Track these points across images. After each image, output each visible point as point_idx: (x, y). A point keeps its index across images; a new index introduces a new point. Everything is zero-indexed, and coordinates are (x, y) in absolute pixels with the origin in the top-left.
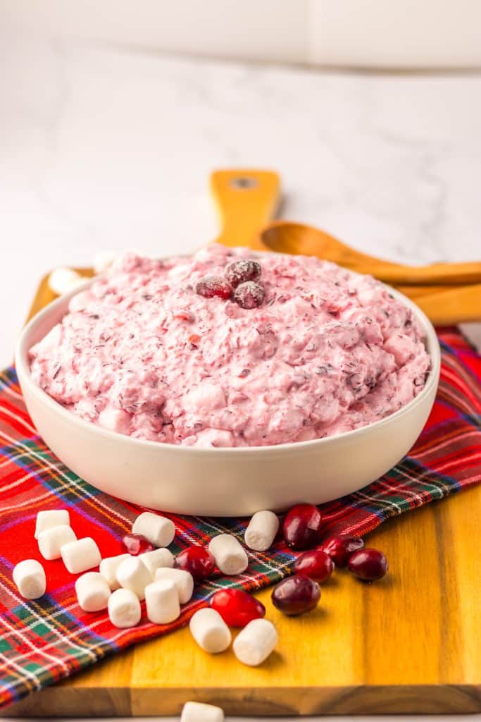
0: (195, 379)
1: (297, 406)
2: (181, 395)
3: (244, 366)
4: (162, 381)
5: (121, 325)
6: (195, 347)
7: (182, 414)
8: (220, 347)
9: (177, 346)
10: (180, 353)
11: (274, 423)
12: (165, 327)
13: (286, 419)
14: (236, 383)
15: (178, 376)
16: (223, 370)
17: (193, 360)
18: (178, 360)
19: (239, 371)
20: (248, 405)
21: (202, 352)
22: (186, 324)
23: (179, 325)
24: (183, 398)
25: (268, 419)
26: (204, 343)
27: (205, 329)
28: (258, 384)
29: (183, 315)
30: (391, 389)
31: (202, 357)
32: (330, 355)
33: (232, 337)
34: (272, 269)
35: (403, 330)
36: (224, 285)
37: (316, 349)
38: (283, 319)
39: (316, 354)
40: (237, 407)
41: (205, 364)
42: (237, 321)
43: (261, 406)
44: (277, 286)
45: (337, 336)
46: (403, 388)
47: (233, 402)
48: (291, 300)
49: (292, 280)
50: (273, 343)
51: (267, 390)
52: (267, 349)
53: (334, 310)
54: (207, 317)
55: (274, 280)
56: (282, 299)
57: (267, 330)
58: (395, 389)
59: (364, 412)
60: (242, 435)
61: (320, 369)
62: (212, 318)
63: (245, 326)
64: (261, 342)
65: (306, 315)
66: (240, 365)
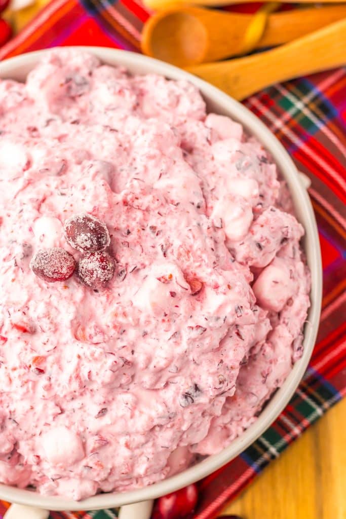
0: (47, 417)
1: (163, 447)
2: (34, 435)
3: (100, 404)
4: (10, 419)
6: (41, 371)
7: (39, 461)
8: (70, 380)
9: (20, 367)
10: (25, 379)
11: (140, 470)
13: (153, 463)
14: (94, 424)
15: (27, 412)
16: (76, 404)
17: (40, 391)
18: (24, 389)
19: (95, 409)
20: (109, 450)
21: (50, 379)
22: (26, 336)
23: (19, 338)
24: (37, 438)
25: (132, 467)
26: (51, 367)
27: (50, 347)
28: (118, 428)
29: (22, 325)
30: (266, 362)
31: (51, 385)
32: (195, 373)
33: (82, 368)
34: (119, 198)
35: (278, 248)
36: (64, 271)
37: (179, 370)
38: (139, 320)
39: (181, 374)
40: (97, 459)
41: (55, 396)
42: (85, 349)
43: (124, 453)
44: (129, 233)
45: (203, 344)
46: (280, 361)
47: (92, 452)
48: (147, 269)
49: (146, 213)
50: (129, 373)
51: (128, 434)
52: (124, 380)
53: (198, 288)
54: (50, 329)
55: (123, 217)
56: (136, 270)
57: (122, 363)
58: (271, 362)
59: (237, 405)
60: (106, 480)
61: (186, 397)
62: (56, 330)
63: (96, 359)
64: (117, 378)
65: (166, 315)
66: (95, 403)
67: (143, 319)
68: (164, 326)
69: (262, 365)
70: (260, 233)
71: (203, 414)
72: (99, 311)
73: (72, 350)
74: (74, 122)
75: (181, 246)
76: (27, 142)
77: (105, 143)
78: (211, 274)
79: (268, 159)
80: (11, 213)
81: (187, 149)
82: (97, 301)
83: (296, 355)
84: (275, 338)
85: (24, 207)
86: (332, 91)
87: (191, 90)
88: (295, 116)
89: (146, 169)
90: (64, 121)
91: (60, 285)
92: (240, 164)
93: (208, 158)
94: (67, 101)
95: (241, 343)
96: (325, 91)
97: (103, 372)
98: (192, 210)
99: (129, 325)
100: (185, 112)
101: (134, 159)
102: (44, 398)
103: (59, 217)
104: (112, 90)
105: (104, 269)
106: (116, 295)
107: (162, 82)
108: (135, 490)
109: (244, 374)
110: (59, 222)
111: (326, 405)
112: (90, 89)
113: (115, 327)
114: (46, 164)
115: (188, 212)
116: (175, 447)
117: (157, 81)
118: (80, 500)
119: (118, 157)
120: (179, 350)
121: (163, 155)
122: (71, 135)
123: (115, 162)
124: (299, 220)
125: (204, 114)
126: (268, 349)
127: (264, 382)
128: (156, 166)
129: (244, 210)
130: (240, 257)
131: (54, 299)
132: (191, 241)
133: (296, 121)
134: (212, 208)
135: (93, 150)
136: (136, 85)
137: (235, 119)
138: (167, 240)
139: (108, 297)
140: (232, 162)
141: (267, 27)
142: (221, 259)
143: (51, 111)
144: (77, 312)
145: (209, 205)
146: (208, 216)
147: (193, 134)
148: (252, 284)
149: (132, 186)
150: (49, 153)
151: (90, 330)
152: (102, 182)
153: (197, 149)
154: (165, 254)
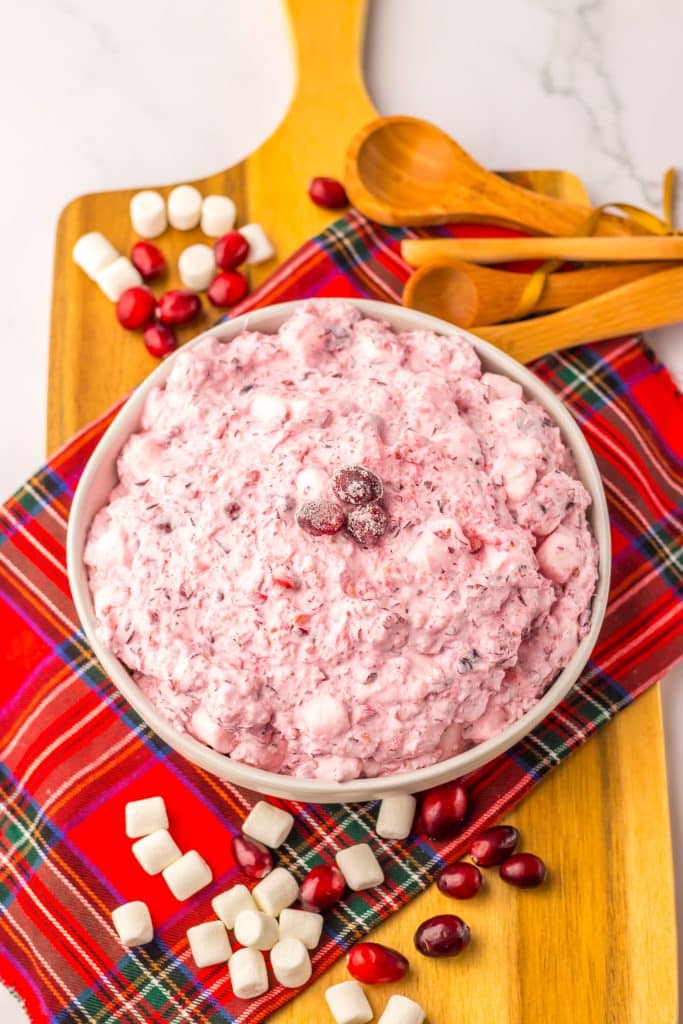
0: (309, 684)
1: (437, 720)
2: (293, 706)
3: (369, 668)
4: (267, 686)
5: (204, 568)
6: (305, 632)
7: (298, 735)
8: (338, 640)
9: (281, 628)
10: (286, 641)
11: (411, 746)
12: (263, 592)
13: (425, 738)
14: (361, 692)
15: (287, 679)
16: (342, 670)
17: (303, 655)
18: (285, 652)
19: (363, 674)
20: (378, 722)
21: (314, 641)
22: (290, 593)
23: (281, 595)
24: (297, 709)
25: (402, 742)
26: (317, 627)
27: (315, 604)
28: (387, 696)
29: (286, 580)
30: (550, 637)
31: (314, 648)
32: (475, 637)
33: (352, 627)
34: (392, 450)
35: (563, 515)
36: (334, 522)
37: (457, 632)
38: (413, 577)
39: (458, 637)
40: (364, 731)
41: (320, 660)
42: (357, 605)
43: (393, 725)
44: (401, 487)
45: (483, 605)
46: (565, 636)
47: (359, 723)
48: (421, 526)
49: (420, 467)
50: (403, 632)
51: (399, 703)
52: (397, 641)
53: (478, 546)
54: (317, 584)
55: (396, 471)
56: (410, 526)
57: (396, 620)
58: (555, 638)
59: (517, 684)
60: (371, 759)
61: (464, 663)
62: (323, 586)
63: (368, 615)
64: (389, 637)
65: (443, 572)
66: (364, 667)
67: (418, 575)
68: (440, 585)
69: (544, 641)
70: (544, 493)
71: (481, 687)
72: (370, 568)
73: (341, 608)
74: (336, 376)
75: (459, 502)
76: (285, 395)
77: (373, 395)
78: (492, 530)
79: (550, 421)
80: (270, 467)
81: (463, 408)
82: (368, 559)
83: (583, 631)
84: (560, 612)
85: (285, 461)
86: (620, 363)
87: (466, 345)
88: (577, 389)
89: (419, 424)
90: (324, 375)
91: (327, 539)
92: (521, 423)
93: (485, 417)
94: (325, 355)
95: (524, 609)
96: (612, 363)
97: (375, 628)
98: (471, 466)
99: (403, 582)
100: (459, 368)
101: (405, 414)
102: (308, 663)
103: (325, 469)
104: (378, 343)
105: (377, 521)
106: (388, 551)
107: (432, 338)
108: (403, 773)
109: (525, 650)
110: (325, 474)
111: (615, 708)
112: (352, 343)
113: (388, 584)
114: (309, 414)
115: (466, 468)
116: (449, 721)
117: (426, 337)
118: (341, 781)
119: (387, 411)
120: (458, 609)
121: (438, 409)
122: (333, 389)
123: (384, 416)
124: (587, 487)
125: (480, 373)
126: (552, 621)
127: (547, 659)
128: (431, 420)
129: (527, 467)
130: (522, 520)
131: (321, 554)
132: (469, 498)
133: (577, 396)
134: (492, 465)
135: (360, 403)
136: (402, 342)
137: (513, 379)
138: (443, 496)
139: (380, 553)
140: (513, 419)
141: (546, 287)
142: (502, 519)
143: (307, 363)
144: (347, 565)
145: (489, 463)
146: (487, 473)
147: (468, 392)
148: (536, 550)
149: (406, 437)
150: (312, 404)
151: (360, 587)
152: (373, 433)
153: (472, 408)
154: (441, 510)
